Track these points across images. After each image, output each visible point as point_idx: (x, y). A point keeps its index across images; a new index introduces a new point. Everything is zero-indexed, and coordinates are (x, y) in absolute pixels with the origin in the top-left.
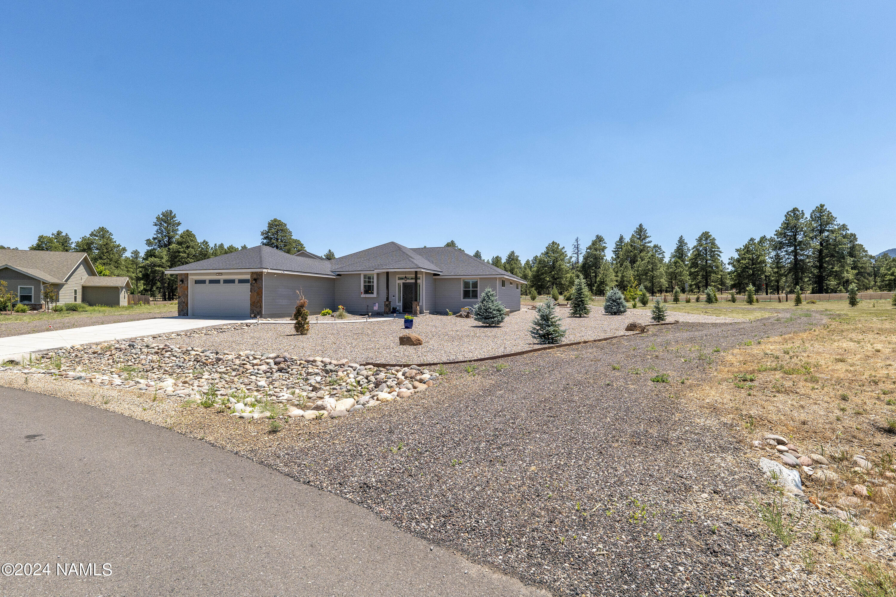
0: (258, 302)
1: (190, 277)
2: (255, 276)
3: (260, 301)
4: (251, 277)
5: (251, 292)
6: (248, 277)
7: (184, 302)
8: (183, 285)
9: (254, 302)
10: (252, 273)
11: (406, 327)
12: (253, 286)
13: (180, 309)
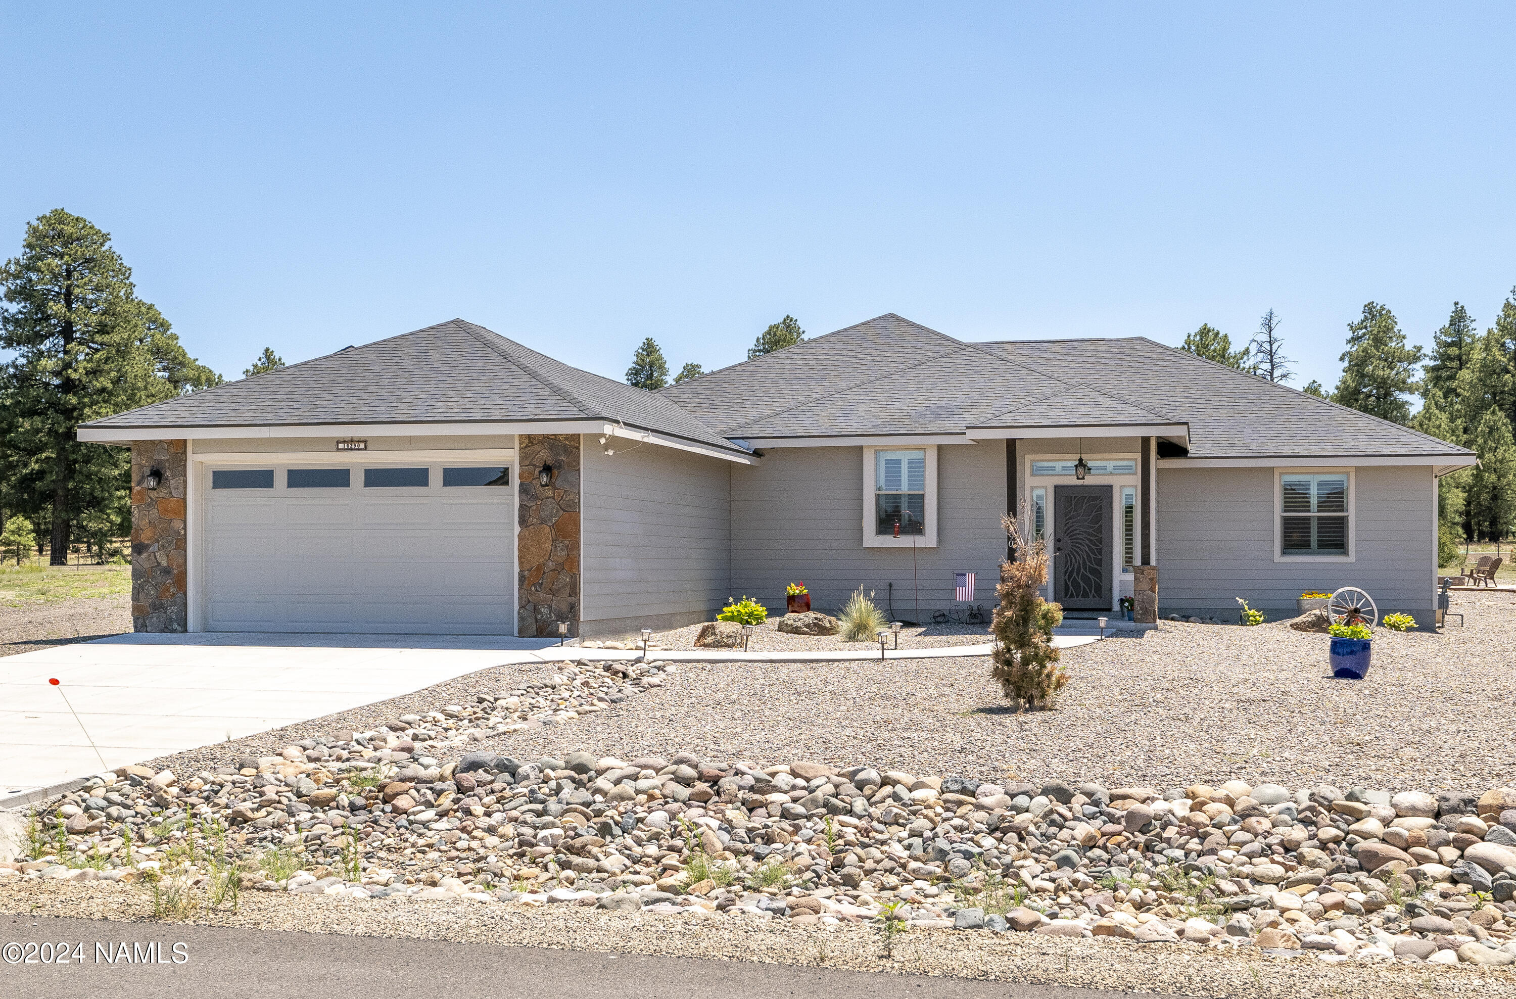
0: (559, 568)
1: (193, 459)
2: (544, 455)
3: (571, 562)
4: (523, 457)
5: (523, 522)
6: (509, 457)
7: (167, 571)
8: (163, 492)
9: (540, 567)
10: (529, 441)
11: (1342, 673)
12: (535, 498)
13: (145, 602)
